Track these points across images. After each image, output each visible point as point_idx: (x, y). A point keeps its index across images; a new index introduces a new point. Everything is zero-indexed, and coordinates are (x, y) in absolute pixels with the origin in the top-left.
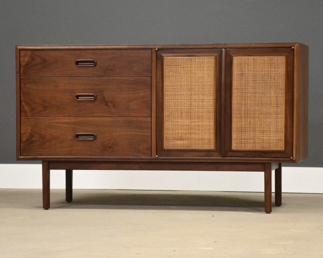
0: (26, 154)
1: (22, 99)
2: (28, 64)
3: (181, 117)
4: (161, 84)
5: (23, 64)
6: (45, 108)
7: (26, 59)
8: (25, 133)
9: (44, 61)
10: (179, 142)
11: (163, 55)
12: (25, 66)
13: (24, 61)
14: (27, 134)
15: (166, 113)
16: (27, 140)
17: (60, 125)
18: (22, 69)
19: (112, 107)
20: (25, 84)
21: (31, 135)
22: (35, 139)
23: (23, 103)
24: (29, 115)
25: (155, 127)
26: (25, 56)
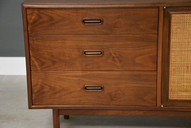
0: (37, 103)
1: (31, 54)
2: (35, 22)
3: (187, 71)
4: (168, 41)
5: (30, 22)
6: (54, 63)
7: (33, 17)
8: (36, 85)
9: (51, 19)
10: (185, 94)
11: (171, 13)
12: (32, 24)
13: (31, 19)
14: (39, 86)
15: (172, 68)
16: (38, 91)
17: (69, 78)
18: (29, 26)
19: (118, 62)
20: (34, 40)
21: (42, 88)
22: (46, 90)
23: (32, 59)
24: (39, 69)
25: (160, 80)
26: (32, 14)
